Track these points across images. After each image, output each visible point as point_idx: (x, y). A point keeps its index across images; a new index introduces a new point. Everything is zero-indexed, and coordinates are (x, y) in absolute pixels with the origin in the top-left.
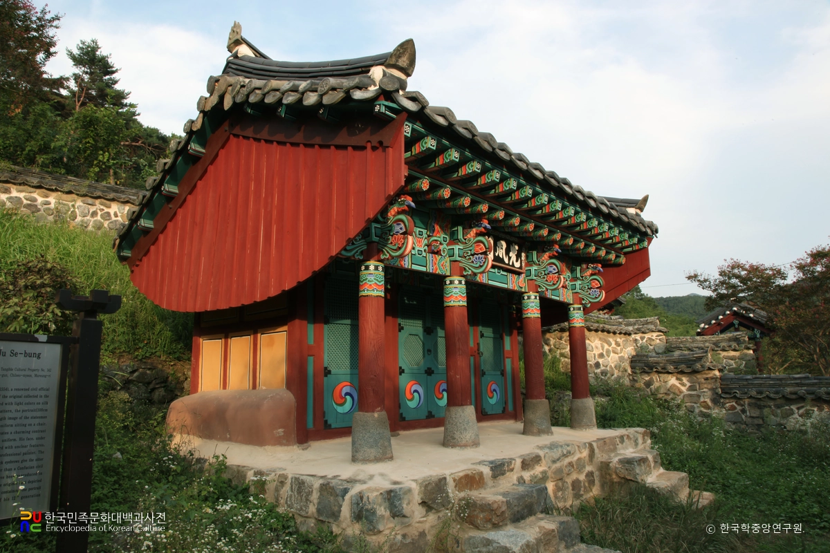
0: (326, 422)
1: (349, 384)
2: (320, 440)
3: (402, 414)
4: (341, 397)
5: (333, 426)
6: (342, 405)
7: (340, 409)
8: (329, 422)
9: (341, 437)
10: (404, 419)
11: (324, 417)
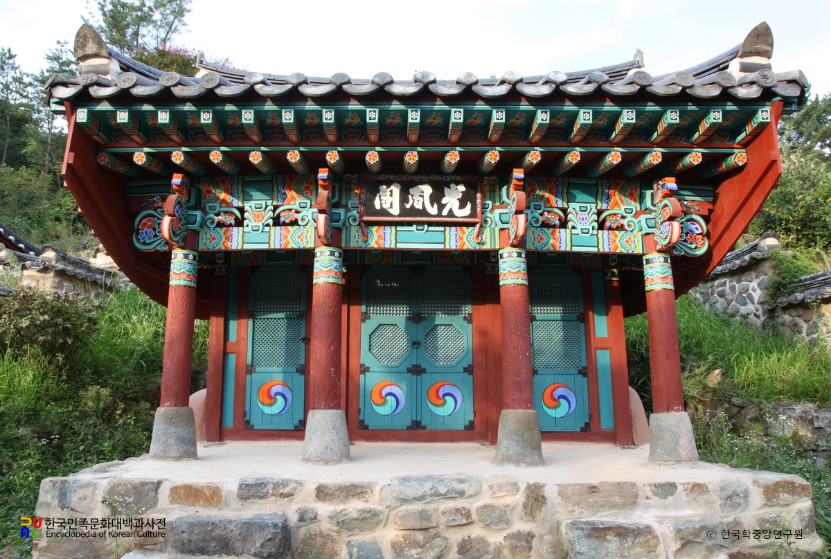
0: (248, 422)
1: (282, 383)
2: (240, 440)
3: (363, 421)
4: (270, 397)
5: (256, 427)
6: (271, 405)
7: (267, 410)
8: (252, 423)
9: (268, 440)
10: (366, 428)
11: (245, 416)
